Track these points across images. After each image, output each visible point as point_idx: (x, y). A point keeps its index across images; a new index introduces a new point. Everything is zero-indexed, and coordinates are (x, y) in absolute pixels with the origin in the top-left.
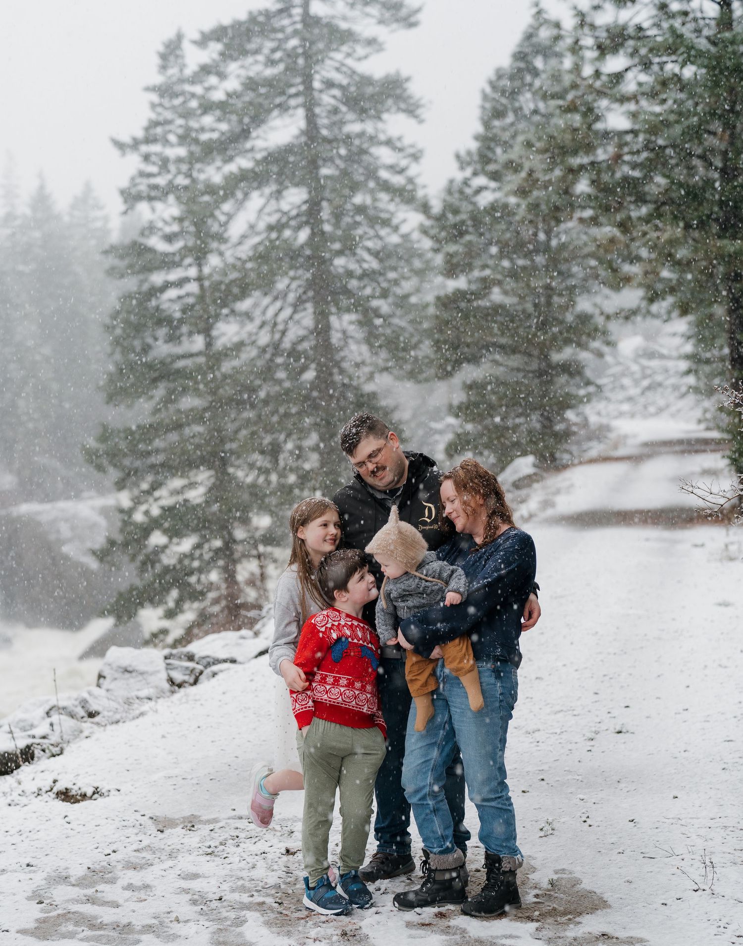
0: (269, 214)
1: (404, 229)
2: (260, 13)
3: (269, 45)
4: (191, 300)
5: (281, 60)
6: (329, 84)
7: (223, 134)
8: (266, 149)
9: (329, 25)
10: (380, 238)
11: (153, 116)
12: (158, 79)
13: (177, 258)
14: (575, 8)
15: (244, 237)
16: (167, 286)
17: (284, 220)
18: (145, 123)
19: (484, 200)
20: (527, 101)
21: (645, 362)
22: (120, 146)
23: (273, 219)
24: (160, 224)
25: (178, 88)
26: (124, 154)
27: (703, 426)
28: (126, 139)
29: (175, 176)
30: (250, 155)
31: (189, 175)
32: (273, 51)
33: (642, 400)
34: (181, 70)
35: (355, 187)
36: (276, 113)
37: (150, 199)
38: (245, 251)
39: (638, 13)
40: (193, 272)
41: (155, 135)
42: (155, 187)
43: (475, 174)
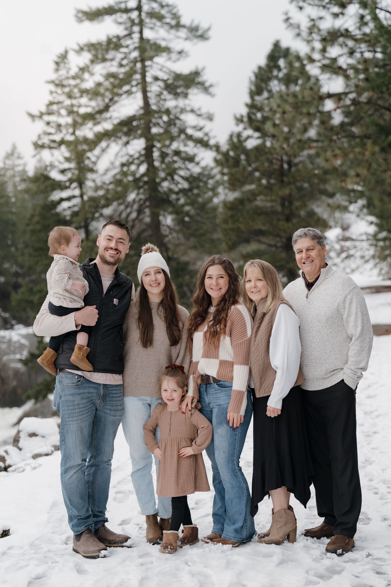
0: (122, 157)
1: (203, 164)
2: (114, 37)
3: (119, 56)
4: (76, 209)
5: (127, 64)
6: (156, 79)
7: (94, 108)
8: (119, 118)
9: (155, 44)
10: (188, 169)
11: (51, 98)
12: (53, 76)
13: (67, 184)
14: (309, 17)
15: (107, 171)
16: (62, 200)
17: (131, 160)
18: (47, 102)
19: (251, 144)
20: (275, 86)
21: (343, 243)
22: (32, 116)
23: (124, 160)
24: (56, 164)
25: (65, 83)
26: (34, 120)
27: (381, 278)
28: (36, 113)
29: (65, 135)
30: (109, 121)
31: (74, 133)
32: (123, 59)
33: (342, 265)
34: (68, 72)
35: (172, 139)
36: (124, 96)
37: (50, 148)
38: (108, 178)
39: (346, 21)
40: (77, 192)
41: (52, 110)
42: (54, 141)
43: (245, 129)
